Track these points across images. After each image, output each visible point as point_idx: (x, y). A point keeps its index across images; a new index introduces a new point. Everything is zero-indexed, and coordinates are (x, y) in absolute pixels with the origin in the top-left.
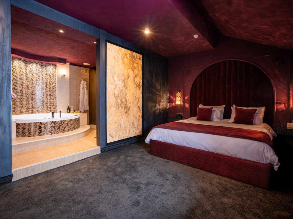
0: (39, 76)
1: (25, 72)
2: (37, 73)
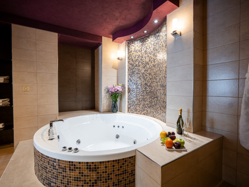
0: (154, 55)
1: (141, 55)
2: (152, 50)
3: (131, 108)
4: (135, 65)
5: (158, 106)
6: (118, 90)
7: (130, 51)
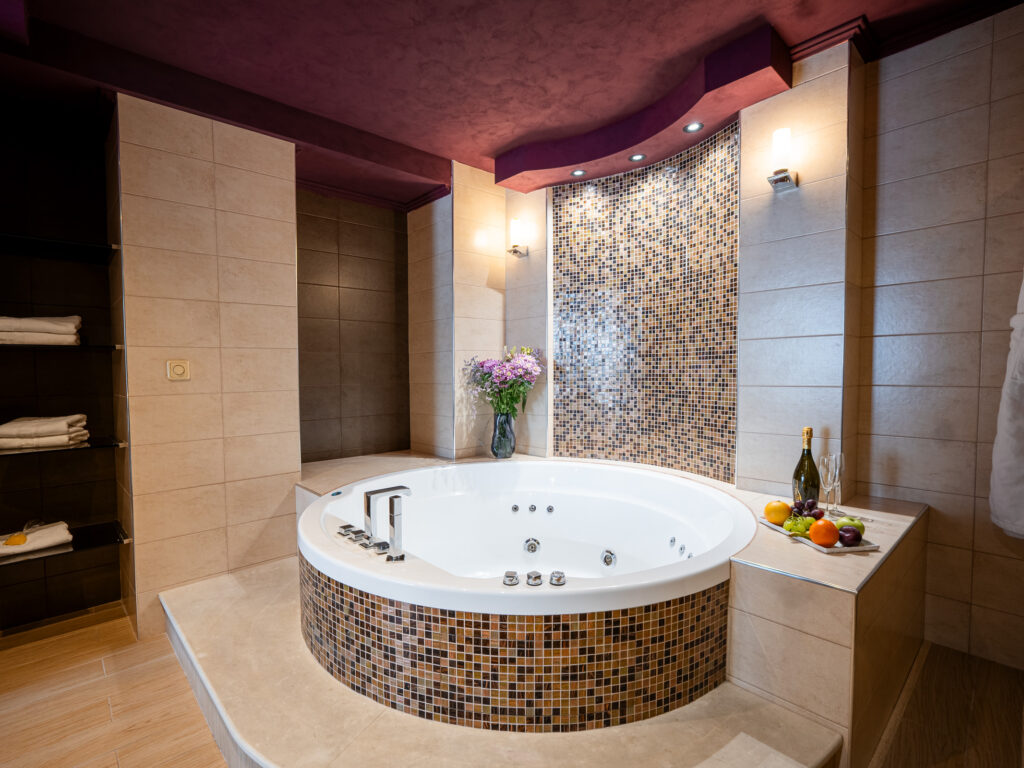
0: (667, 243)
1: (609, 241)
2: (659, 224)
3: (568, 437)
4: (583, 277)
5: (687, 426)
6: (527, 372)
7: (561, 224)
